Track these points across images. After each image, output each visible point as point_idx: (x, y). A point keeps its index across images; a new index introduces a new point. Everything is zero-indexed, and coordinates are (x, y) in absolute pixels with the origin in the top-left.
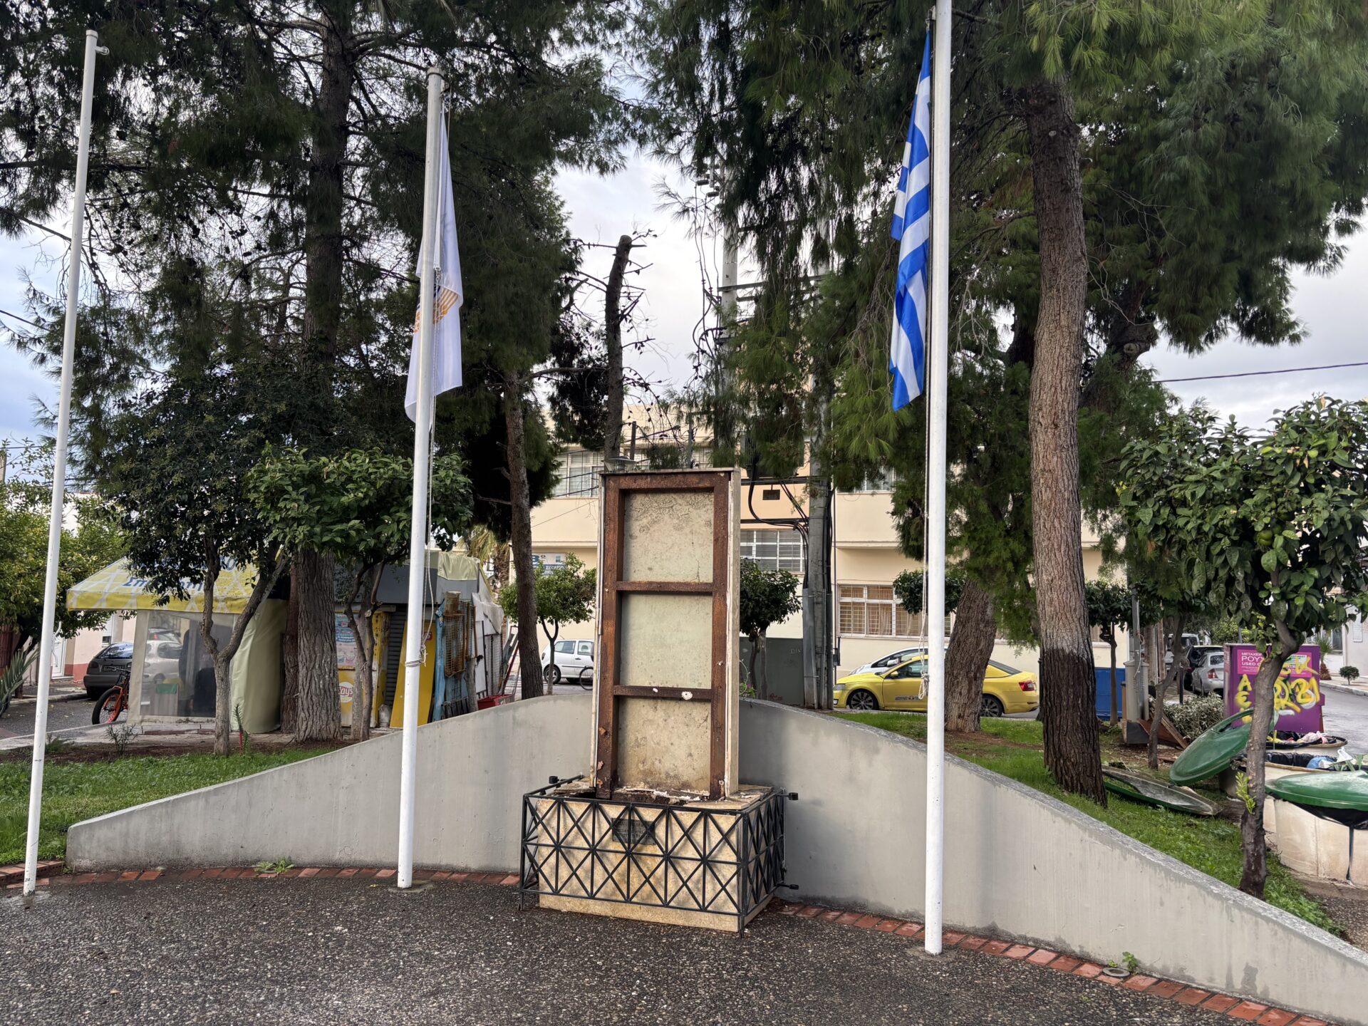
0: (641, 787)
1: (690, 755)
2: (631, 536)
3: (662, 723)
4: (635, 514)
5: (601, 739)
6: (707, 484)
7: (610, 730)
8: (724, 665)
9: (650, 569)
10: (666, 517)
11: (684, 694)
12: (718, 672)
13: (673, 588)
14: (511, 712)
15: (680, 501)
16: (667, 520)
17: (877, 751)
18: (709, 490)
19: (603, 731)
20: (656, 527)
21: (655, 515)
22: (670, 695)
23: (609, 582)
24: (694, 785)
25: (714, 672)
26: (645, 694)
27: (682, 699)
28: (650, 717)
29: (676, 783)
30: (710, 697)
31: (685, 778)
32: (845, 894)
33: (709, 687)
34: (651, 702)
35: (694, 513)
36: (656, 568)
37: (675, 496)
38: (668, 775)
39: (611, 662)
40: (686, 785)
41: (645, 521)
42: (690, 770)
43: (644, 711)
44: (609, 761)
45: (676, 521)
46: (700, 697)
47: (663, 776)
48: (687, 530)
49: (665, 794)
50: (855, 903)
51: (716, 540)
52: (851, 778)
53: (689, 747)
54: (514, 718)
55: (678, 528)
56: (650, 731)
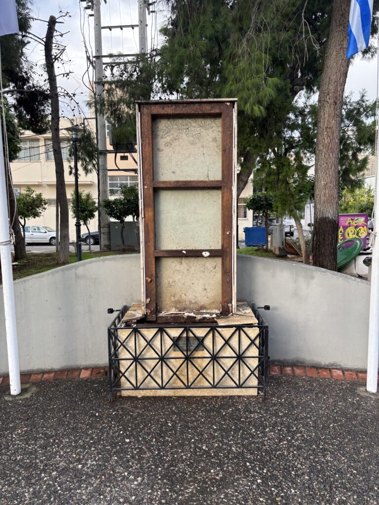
0: (173, 311)
1: (205, 289)
2: (158, 149)
3: (186, 272)
4: (160, 133)
5: (147, 284)
6: (217, 111)
7: (154, 278)
8: (231, 233)
9: (174, 172)
10: (184, 136)
11: (204, 253)
12: (227, 238)
13: (194, 185)
14: (73, 270)
15: (194, 124)
16: (185, 138)
17: (313, 278)
18: (217, 116)
19: (149, 280)
20: (176, 143)
21: (175, 134)
22: (195, 254)
23: (148, 182)
24: (208, 307)
25: (223, 239)
26: (177, 254)
27: (203, 256)
28: (178, 269)
29: (196, 306)
30: (221, 254)
31: (202, 303)
32: (291, 356)
33: (220, 248)
34: (178, 259)
35: (204, 133)
36: (178, 172)
37: (190, 120)
38: (191, 303)
39: (152, 236)
40: (203, 307)
41: (168, 139)
42: (205, 298)
43: (173, 265)
44: (154, 298)
45: (191, 138)
46: (214, 254)
47: (188, 303)
48: (199, 145)
49: (192, 314)
50: (298, 361)
51: (224, 151)
52: (296, 294)
53: (204, 285)
54: (76, 274)
55: (193, 143)
56: (177, 277)
